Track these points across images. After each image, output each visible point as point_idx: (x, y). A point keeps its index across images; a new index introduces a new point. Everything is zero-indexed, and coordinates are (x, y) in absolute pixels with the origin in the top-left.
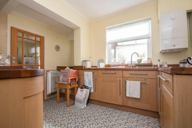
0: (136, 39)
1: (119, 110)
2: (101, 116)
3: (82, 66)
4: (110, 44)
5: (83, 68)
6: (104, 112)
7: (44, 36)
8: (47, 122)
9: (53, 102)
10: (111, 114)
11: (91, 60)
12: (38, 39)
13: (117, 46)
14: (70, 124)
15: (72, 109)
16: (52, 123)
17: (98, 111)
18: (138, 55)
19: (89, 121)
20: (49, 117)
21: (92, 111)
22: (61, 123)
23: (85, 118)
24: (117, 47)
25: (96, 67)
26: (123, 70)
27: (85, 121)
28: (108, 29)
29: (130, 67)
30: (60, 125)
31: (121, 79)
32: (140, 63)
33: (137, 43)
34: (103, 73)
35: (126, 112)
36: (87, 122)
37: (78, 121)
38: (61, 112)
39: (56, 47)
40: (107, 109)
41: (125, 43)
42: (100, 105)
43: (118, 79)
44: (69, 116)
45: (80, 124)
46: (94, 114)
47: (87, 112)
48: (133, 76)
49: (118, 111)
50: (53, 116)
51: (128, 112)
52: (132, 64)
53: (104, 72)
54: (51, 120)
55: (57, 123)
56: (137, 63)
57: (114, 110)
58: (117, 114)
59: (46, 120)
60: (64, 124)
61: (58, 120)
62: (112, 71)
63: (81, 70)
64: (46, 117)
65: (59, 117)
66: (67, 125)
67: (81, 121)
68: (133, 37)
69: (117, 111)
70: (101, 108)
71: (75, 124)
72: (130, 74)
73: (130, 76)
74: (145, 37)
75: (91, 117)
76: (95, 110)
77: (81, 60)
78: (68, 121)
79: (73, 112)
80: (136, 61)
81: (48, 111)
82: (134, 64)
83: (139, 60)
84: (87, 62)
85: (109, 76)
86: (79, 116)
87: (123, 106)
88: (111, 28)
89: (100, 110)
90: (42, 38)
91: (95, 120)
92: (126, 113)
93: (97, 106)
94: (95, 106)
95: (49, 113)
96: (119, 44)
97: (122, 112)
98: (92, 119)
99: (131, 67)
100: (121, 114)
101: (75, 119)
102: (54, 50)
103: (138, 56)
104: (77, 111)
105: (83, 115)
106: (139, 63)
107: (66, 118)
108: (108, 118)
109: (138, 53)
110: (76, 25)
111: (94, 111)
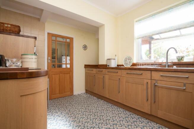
0: (176, 29)
1: (147, 119)
2: (121, 122)
3: (106, 65)
4: (140, 39)
5: (108, 66)
6: (126, 118)
7: (73, 37)
8: (69, 116)
9: (80, 98)
10: (134, 122)
11: (116, 58)
12: (68, 40)
13: (153, 40)
14: (88, 123)
15: (94, 108)
16: (72, 118)
17: (120, 115)
18: (175, 50)
19: (106, 124)
20: (72, 112)
21: (113, 114)
22: (80, 120)
23: (104, 120)
24: (152, 42)
25: (123, 66)
26: (151, 71)
27: (103, 123)
28: (136, 21)
29: (165, 66)
30: (79, 122)
31: (149, 82)
32: (181, 61)
33: (182, 34)
34: (127, 73)
35: (155, 123)
36: (104, 125)
37: (96, 122)
38: (83, 109)
39: (84, 46)
40: (131, 115)
41: (163, 36)
42: (123, 109)
43: (146, 81)
44: (89, 115)
45: (96, 125)
46: (114, 118)
47: (108, 114)
48: (165, 79)
49: (144, 121)
50: (75, 112)
51: (158, 125)
52: (168, 62)
53: (129, 71)
54: (72, 115)
55: (76, 119)
56: (176, 61)
57: (139, 118)
58: (142, 123)
59: (68, 114)
60: (82, 121)
61: (78, 117)
62: (138, 71)
63: (105, 69)
64: (69, 111)
65: (80, 114)
66: (84, 124)
67: (99, 123)
68: (171, 27)
69: (143, 119)
70: (125, 112)
71: (92, 124)
72: (162, 76)
73: (161, 78)
74: (189, 25)
75: (110, 121)
76: (117, 113)
77: (106, 59)
78: (87, 120)
79: (94, 111)
80: (176, 58)
81: (73, 106)
82: (171, 63)
83: (179, 57)
84: (111, 60)
85: (135, 76)
86: (98, 117)
87: (151, 115)
88: (140, 20)
89: (122, 115)
90: (71, 39)
91: (114, 125)
92: (155, 125)
93: (120, 109)
94: (118, 109)
95: (73, 108)
96: (155, 37)
97: (150, 123)
98: (110, 123)
99: (167, 66)
100: (147, 125)
101: (93, 119)
102: (82, 49)
103: (177, 52)
104: (98, 111)
105: (103, 117)
106: (179, 61)
107: (86, 116)
108: (128, 126)
109: (175, 48)
110: (100, 23)
111: (115, 115)
